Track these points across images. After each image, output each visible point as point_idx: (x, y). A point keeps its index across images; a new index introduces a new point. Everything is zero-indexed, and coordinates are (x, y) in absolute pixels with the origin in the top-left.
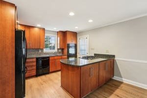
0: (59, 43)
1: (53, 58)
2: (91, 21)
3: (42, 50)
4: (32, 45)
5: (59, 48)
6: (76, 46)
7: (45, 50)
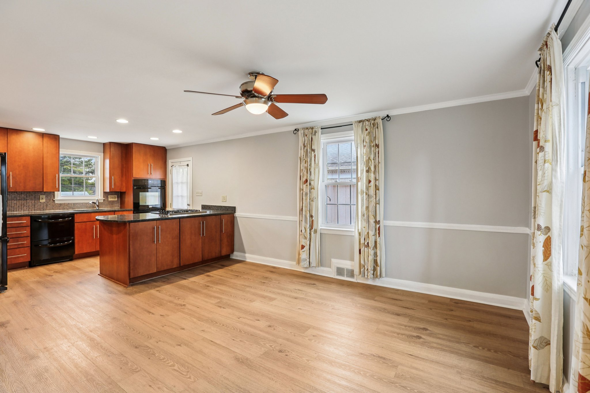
0: (107, 175)
1: (85, 218)
2: (177, 131)
3: (51, 194)
4: (15, 182)
5: (108, 190)
6: (163, 187)
7: (60, 196)
